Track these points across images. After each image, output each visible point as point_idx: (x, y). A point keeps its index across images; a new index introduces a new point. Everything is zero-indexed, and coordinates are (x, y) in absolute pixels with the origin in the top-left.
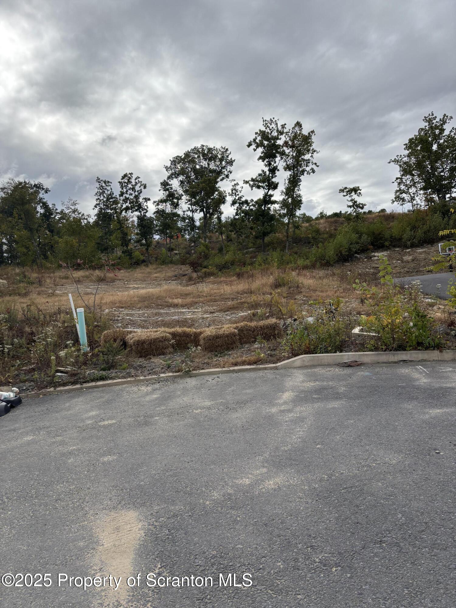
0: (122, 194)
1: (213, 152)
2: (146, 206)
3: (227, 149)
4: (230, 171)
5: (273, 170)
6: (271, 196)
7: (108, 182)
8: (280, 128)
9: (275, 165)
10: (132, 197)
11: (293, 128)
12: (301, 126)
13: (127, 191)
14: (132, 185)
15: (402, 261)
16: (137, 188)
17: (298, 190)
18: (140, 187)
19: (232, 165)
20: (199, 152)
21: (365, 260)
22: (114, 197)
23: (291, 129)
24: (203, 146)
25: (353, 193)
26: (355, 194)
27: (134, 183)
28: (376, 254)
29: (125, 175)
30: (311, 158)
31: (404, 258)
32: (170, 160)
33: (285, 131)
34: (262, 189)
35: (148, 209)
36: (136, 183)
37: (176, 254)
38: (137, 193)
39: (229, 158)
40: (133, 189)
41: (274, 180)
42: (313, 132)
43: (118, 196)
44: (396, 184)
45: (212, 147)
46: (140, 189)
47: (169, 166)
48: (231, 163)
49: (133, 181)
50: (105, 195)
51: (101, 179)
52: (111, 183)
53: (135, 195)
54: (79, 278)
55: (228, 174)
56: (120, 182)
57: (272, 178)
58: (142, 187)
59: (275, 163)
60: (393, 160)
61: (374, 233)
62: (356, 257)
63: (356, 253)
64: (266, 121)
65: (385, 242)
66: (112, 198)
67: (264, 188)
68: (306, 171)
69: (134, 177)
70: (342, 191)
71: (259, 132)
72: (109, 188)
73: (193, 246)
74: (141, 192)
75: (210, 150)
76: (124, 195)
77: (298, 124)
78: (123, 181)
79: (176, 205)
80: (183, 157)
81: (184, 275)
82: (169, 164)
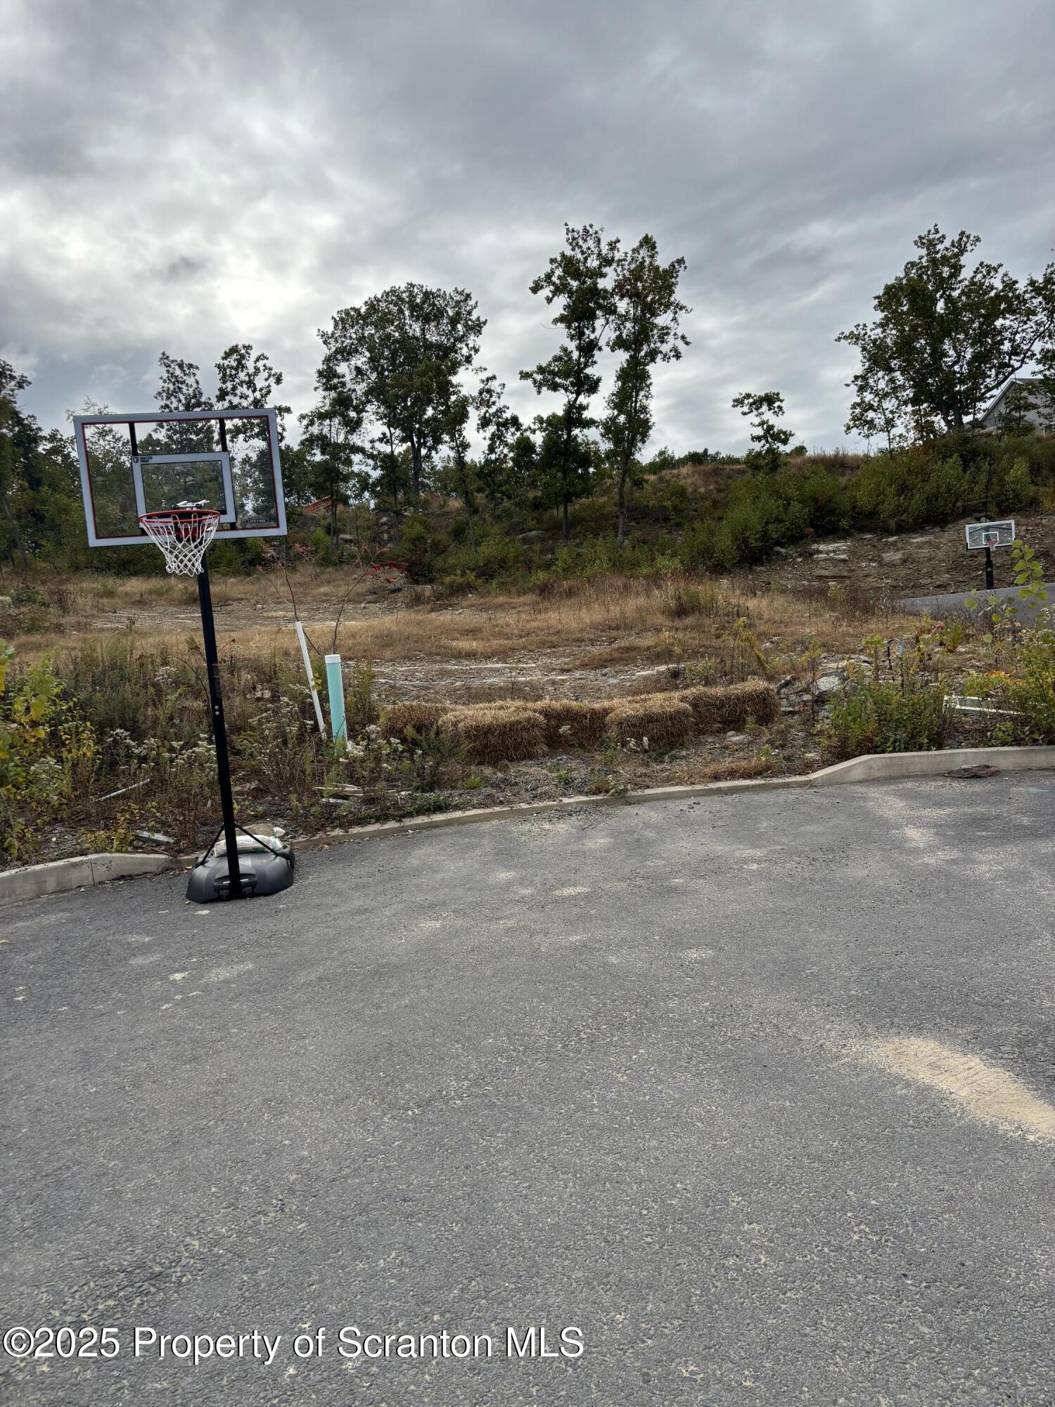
0: (222, 395)
1: (436, 302)
2: (281, 426)
3: (468, 296)
4: (474, 348)
5: (589, 349)
6: (583, 408)
7: (190, 366)
8: (605, 249)
9: (592, 336)
10: (245, 403)
11: (634, 250)
12: (653, 247)
13: (234, 388)
14: (248, 374)
15: (881, 564)
16: (260, 382)
17: (647, 397)
18: (266, 380)
19: (480, 332)
20: (402, 299)
21: (799, 560)
22: (205, 403)
23: (630, 254)
24: (412, 285)
25: (765, 408)
26: (770, 409)
27: (251, 370)
28: (822, 547)
29: (234, 350)
30: (672, 325)
31: (884, 555)
32: (333, 318)
33: (618, 256)
34: (562, 391)
35: (285, 434)
36: (257, 369)
37: (347, 541)
38: (258, 395)
39: (474, 317)
40: (250, 384)
41: (588, 371)
42: (681, 261)
43: (214, 400)
44: (854, 388)
45: (434, 291)
46: (266, 384)
47: (330, 333)
48: (477, 327)
49: (250, 364)
50: (182, 398)
51: (171, 359)
52: (197, 368)
53: (255, 398)
54: (142, 596)
55: (470, 356)
56: (218, 366)
57: (586, 365)
58: (272, 380)
59: (593, 331)
60: (847, 333)
61: (815, 500)
62: (778, 553)
63: (779, 543)
64: (573, 231)
65: (839, 520)
66: (199, 404)
67: (566, 390)
68: (661, 352)
69: (254, 354)
70: (738, 402)
71: (559, 259)
72: (190, 380)
73: (385, 524)
74: (269, 392)
75: (427, 295)
76: (228, 398)
77: (648, 243)
78: (226, 362)
79: (354, 426)
80: (363, 310)
81: (394, 591)
82: (329, 328)
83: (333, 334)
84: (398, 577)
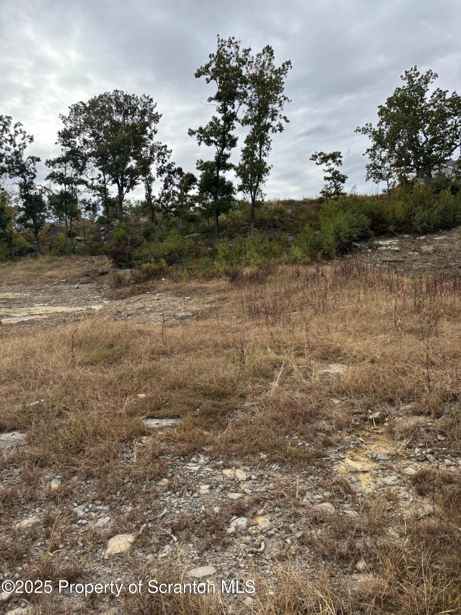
1: (132, 103)
2: (34, 169)
3: (151, 100)
4: (154, 130)
5: (230, 118)
6: (228, 156)
8: (241, 54)
9: (232, 111)
10: (9, 154)
11: (258, 55)
12: (272, 53)
14: (10, 135)
15: (421, 253)
16: (18, 140)
18: (23, 139)
19: (158, 121)
20: (111, 99)
21: (369, 250)
23: (255, 57)
24: (117, 91)
25: (330, 161)
26: (334, 162)
27: (12, 132)
28: (381, 242)
30: (278, 109)
31: (422, 248)
32: (70, 108)
33: (249, 59)
34: (214, 144)
35: (36, 174)
36: (16, 132)
37: (79, 240)
38: (17, 148)
39: (154, 113)
40: (12, 141)
41: (231, 132)
42: (288, 63)
44: (367, 156)
45: (131, 95)
46: (23, 142)
47: (67, 117)
48: (156, 118)
49: (11, 128)
53: (15, 150)
55: (152, 135)
57: (229, 129)
58: (27, 140)
59: (233, 108)
60: (361, 128)
61: (373, 215)
62: (355, 246)
63: (356, 241)
64: (222, 40)
65: (388, 226)
67: (216, 144)
68: (272, 126)
69: (13, 122)
70: (314, 157)
71: (215, 54)
73: (103, 231)
74: (25, 147)
75: (126, 97)
77: (269, 50)
79: (81, 169)
80: (88, 105)
81: (103, 274)
82: (67, 113)
83: (69, 117)
84: (106, 263)
